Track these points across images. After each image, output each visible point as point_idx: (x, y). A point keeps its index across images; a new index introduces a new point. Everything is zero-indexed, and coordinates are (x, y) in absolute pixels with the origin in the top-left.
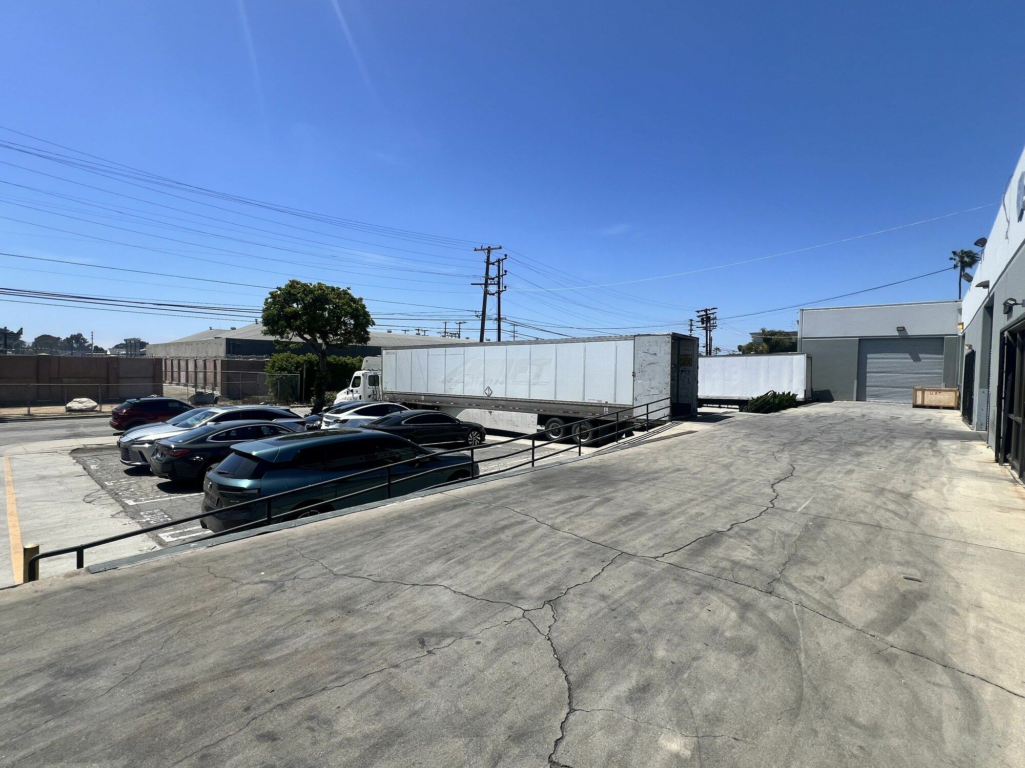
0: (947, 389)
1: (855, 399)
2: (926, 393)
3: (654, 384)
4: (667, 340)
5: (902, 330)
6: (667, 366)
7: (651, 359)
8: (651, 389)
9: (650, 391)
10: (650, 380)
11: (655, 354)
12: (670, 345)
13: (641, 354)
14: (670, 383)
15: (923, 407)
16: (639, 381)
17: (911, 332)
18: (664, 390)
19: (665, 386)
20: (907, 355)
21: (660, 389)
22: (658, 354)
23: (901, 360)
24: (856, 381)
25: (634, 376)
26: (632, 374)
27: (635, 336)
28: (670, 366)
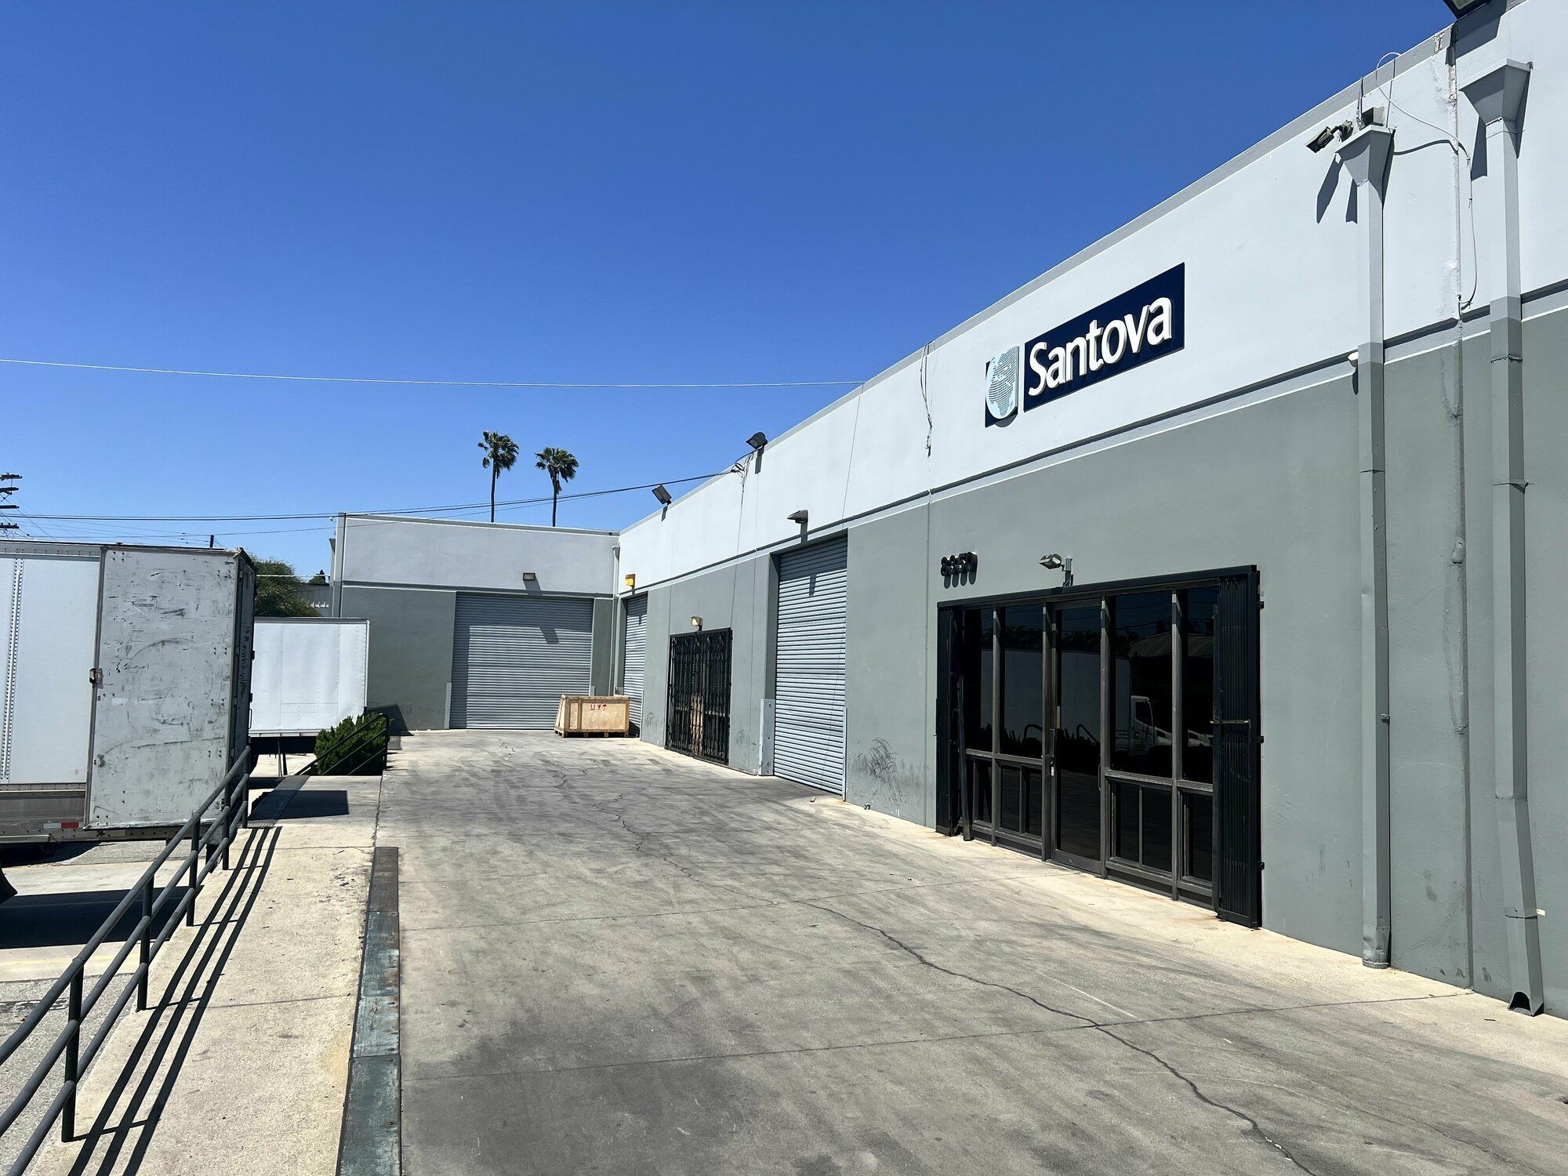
0: (599, 697)
1: (447, 724)
2: (585, 706)
3: (172, 707)
4: (224, 570)
5: (530, 579)
6: (220, 650)
7: (165, 627)
8: (158, 725)
9: (155, 731)
10: (159, 695)
11: (181, 613)
12: (231, 586)
13: (123, 610)
14: (227, 703)
15: (578, 734)
16: (116, 701)
17: (546, 585)
18: (207, 727)
19: (212, 713)
20: (538, 631)
21: (195, 724)
22: (191, 613)
23: (525, 639)
24: (449, 685)
25: (95, 683)
26: (88, 675)
27: (105, 548)
28: (230, 651)
